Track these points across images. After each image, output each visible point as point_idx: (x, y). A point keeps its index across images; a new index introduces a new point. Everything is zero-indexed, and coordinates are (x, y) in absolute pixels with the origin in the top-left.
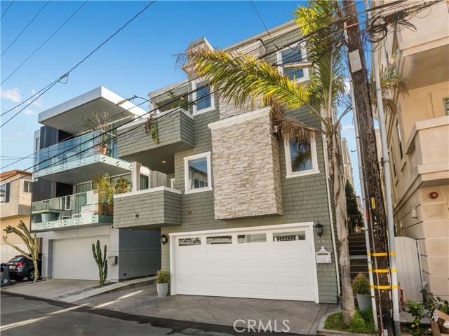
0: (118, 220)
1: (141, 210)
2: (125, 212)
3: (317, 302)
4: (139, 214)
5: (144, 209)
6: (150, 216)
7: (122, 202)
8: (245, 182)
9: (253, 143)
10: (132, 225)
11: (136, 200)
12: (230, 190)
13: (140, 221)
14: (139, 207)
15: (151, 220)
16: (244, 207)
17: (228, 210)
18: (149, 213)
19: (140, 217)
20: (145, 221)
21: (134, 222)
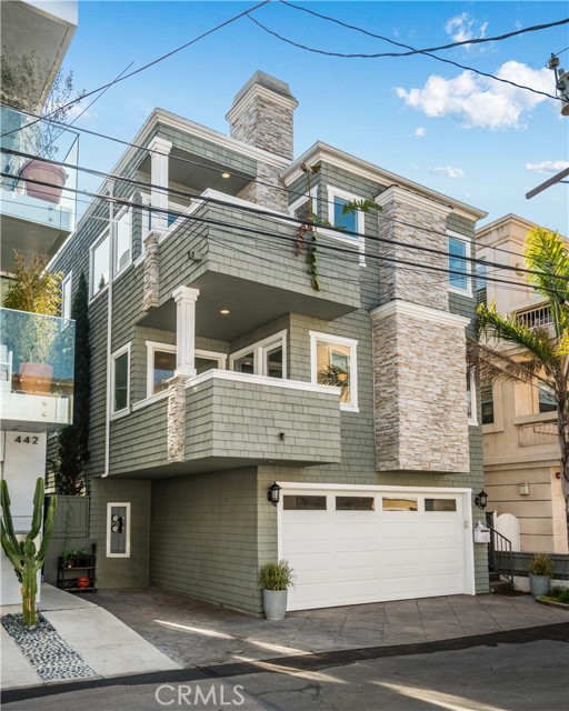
0: (228, 436)
1: (289, 425)
2: (247, 421)
3: (474, 594)
4: (286, 433)
5: (298, 426)
6: (311, 443)
7: (241, 394)
8: (438, 417)
9: (448, 362)
10: (267, 456)
11: (278, 398)
12: (419, 425)
13: (288, 450)
14: (286, 416)
15: (313, 451)
16: (437, 456)
17: (417, 457)
18: (308, 435)
19: (287, 441)
20: (299, 450)
21: (272, 449)
